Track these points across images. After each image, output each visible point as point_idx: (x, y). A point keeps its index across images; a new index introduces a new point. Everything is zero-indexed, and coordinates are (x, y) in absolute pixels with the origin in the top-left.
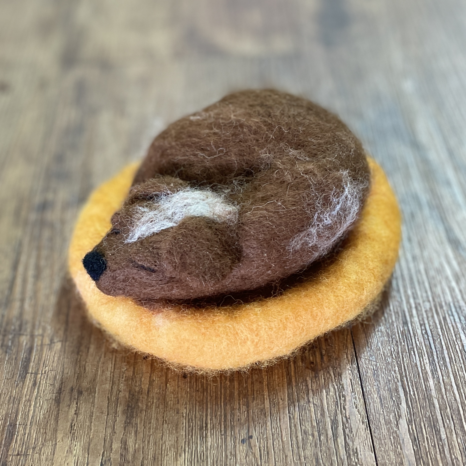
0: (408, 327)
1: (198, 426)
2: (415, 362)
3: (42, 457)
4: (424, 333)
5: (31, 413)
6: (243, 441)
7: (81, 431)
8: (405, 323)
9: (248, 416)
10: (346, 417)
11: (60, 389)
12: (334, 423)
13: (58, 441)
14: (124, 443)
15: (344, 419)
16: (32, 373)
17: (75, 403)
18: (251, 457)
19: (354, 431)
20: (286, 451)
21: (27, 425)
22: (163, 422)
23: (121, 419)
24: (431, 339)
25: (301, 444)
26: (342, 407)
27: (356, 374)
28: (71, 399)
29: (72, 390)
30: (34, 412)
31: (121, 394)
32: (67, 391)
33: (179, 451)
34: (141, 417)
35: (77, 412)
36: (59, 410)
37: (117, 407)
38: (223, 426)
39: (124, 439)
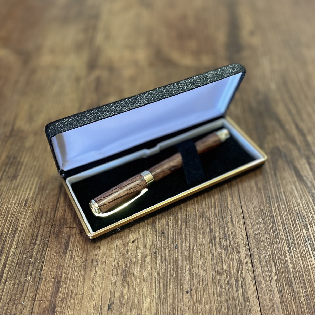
0: (275, 225)
1: (162, 283)
2: (279, 246)
3: (75, 301)
4: (284, 229)
5: (70, 274)
6: (187, 292)
7: (98, 286)
8: (274, 223)
9: (190, 277)
10: (243, 278)
11: (86, 260)
12: (237, 281)
13: (84, 292)
14: (122, 293)
15: (242, 280)
16: (70, 250)
17: (94, 269)
18: (191, 302)
19: (248, 286)
20: (211, 298)
21: (67, 282)
22: (143, 280)
23: (120, 278)
24: (287, 232)
25: (218, 294)
26: (241, 272)
27: (248, 253)
28: (92, 266)
29: (93, 260)
30: (71, 274)
31: (120, 264)
32: (90, 261)
33: (152, 298)
34: (131, 277)
35: (95, 274)
36: (85, 273)
37: (118, 271)
38: (176, 283)
39: (121, 290)
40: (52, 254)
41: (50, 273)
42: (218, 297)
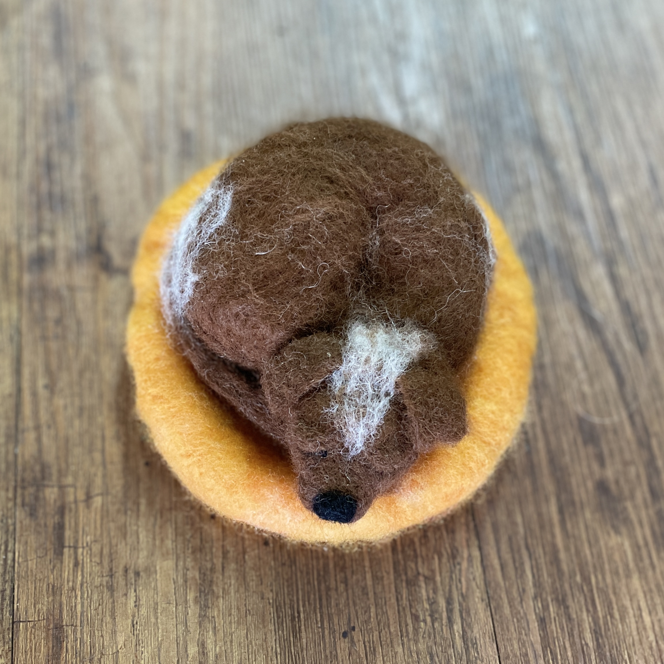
1: (289, 617)
5: (79, 607)
6: (345, 635)
7: (146, 631)
10: (462, 594)
11: (111, 570)
12: (449, 602)
13: (119, 647)
14: (202, 645)
16: (70, 547)
17: (133, 590)
18: (355, 657)
20: (395, 646)
21: (76, 626)
22: (246, 612)
23: (193, 610)
25: (411, 636)
26: (458, 580)
28: (126, 585)
29: (126, 570)
30: (82, 606)
31: (190, 574)
32: (120, 572)
33: (270, 654)
34: (218, 606)
35: (137, 603)
36: (114, 602)
37: (186, 593)
38: (319, 615)
39: (201, 640)
40: (29, 558)
41: (35, 607)
42: (412, 643)
